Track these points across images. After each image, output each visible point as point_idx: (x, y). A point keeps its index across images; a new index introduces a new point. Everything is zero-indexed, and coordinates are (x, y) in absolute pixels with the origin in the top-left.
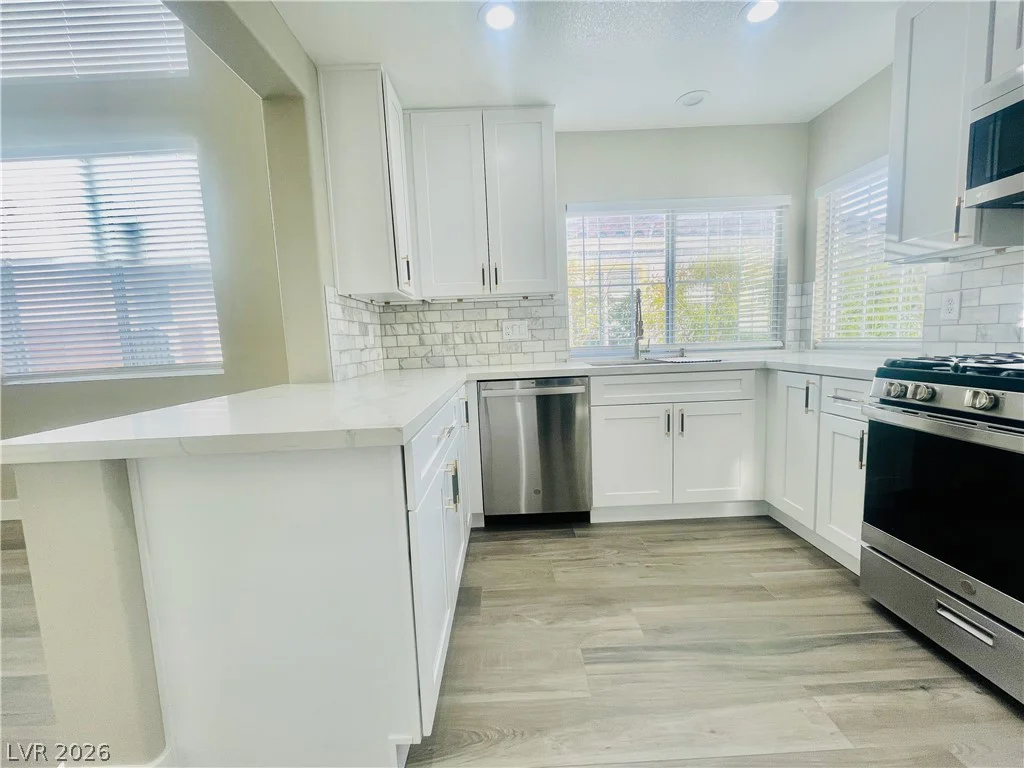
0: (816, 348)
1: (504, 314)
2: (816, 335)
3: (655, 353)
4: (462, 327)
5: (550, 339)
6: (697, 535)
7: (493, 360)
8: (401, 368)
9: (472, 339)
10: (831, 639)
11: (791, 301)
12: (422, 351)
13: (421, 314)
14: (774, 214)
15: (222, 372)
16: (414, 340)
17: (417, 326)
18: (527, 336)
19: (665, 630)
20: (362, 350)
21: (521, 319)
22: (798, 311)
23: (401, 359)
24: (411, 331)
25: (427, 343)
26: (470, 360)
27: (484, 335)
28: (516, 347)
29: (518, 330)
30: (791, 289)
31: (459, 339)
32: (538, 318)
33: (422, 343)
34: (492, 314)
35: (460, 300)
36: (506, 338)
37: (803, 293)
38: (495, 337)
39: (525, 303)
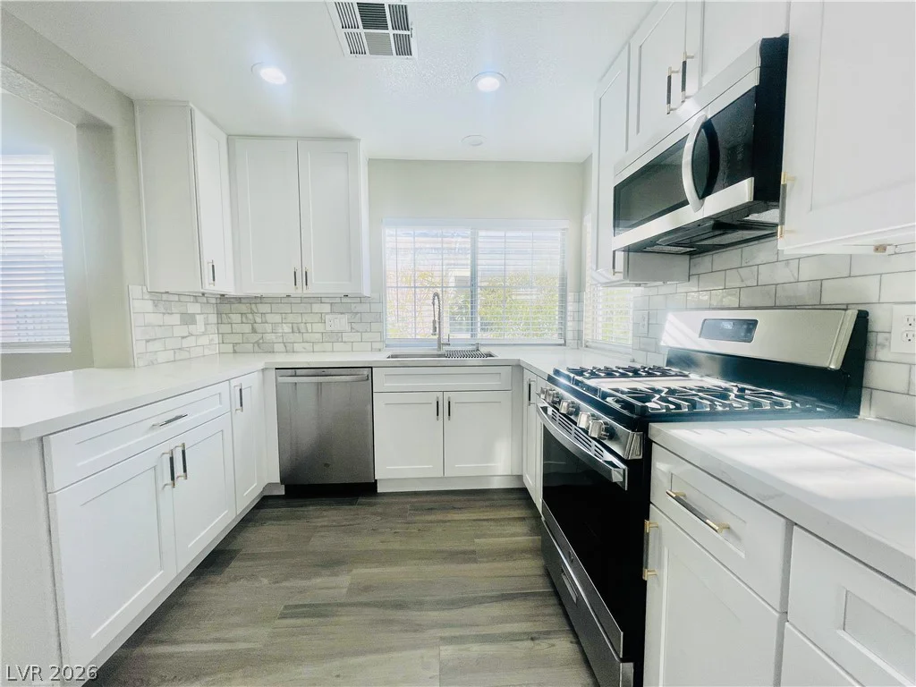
0: (587, 347)
1: (327, 308)
2: (587, 336)
3: (454, 345)
4: (291, 318)
5: (366, 331)
6: (458, 505)
7: (317, 347)
8: (235, 352)
9: (298, 329)
10: (488, 597)
11: (571, 307)
12: (255, 337)
13: (253, 306)
14: (559, 234)
15: (69, 350)
16: (247, 328)
17: (250, 316)
18: (348, 328)
19: (367, 589)
20: (183, 337)
21: (342, 313)
22: (576, 314)
23: (235, 344)
24: (244, 320)
25: (258, 331)
26: (297, 347)
27: (309, 326)
28: (336, 337)
29: (340, 323)
30: (570, 297)
31: (287, 328)
32: (357, 313)
33: (254, 331)
34: (316, 308)
35: (288, 296)
36: (328, 329)
37: (579, 300)
38: (319, 327)
39: (345, 300)
